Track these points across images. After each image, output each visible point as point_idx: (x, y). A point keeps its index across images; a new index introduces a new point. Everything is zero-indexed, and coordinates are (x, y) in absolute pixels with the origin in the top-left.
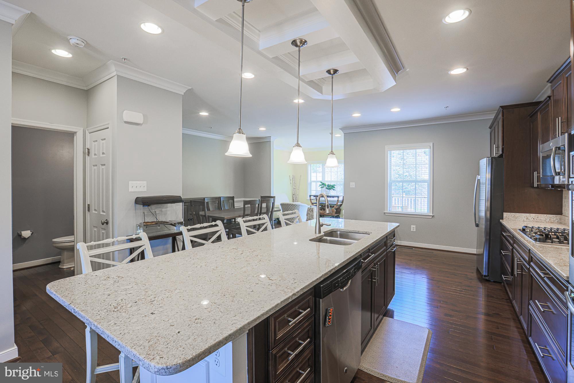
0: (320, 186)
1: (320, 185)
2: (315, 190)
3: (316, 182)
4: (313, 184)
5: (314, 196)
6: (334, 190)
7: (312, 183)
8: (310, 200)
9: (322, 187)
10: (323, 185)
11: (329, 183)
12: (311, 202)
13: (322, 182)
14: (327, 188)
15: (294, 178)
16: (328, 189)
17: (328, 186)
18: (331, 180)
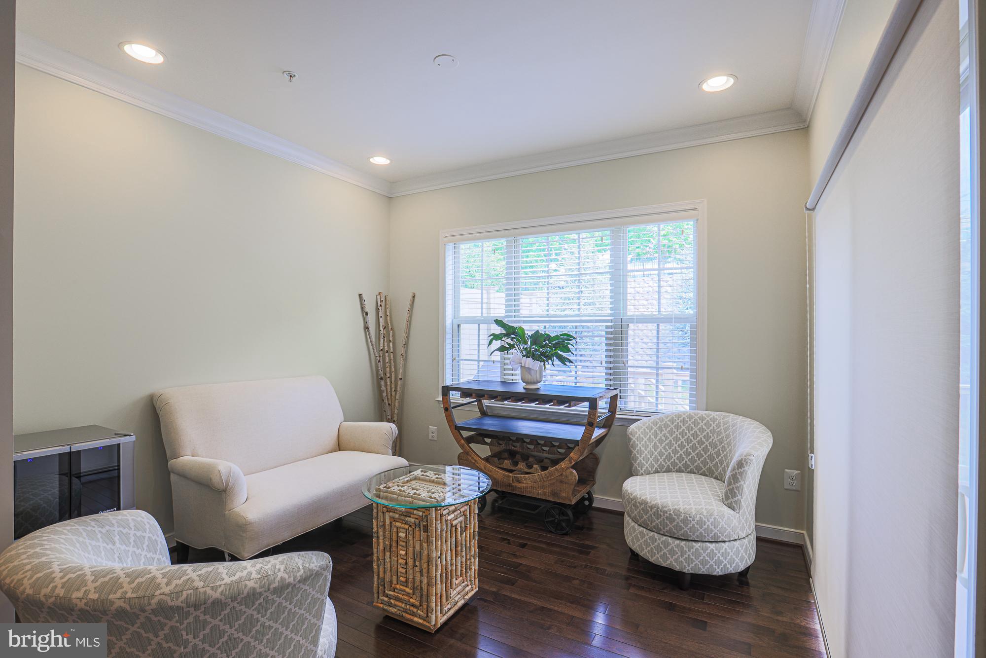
0: (497, 344)
1: (496, 337)
2: (477, 359)
3: (478, 321)
4: (468, 331)
5: (466, 393)
6: (563, 360)
7: (462, 326)
8: (446, 409)
9: (502, 349)
10: (507, 335)
11: (540, 328)
12: (450, 419)
13: (506, 321)
14: (528, 354)
15: (383, 304)
16: (534, 357)
17: (537, 338)
18: (548, 311)
